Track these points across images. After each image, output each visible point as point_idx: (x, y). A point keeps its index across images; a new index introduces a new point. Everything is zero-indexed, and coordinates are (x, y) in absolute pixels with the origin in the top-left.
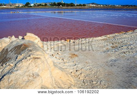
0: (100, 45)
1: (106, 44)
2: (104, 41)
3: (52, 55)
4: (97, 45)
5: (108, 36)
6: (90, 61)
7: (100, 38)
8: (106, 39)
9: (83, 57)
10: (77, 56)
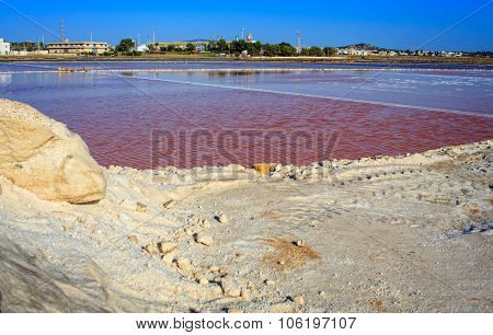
0: (431, 193)
1: (457, 188)
2: (442, 175)
3: (159, 245)
4: (415, 194)
5: (457, 150)
6: (397, 294)
7: (417, 159)
8: (451, 166)
9: (349, 262)
10: (313, 256)
